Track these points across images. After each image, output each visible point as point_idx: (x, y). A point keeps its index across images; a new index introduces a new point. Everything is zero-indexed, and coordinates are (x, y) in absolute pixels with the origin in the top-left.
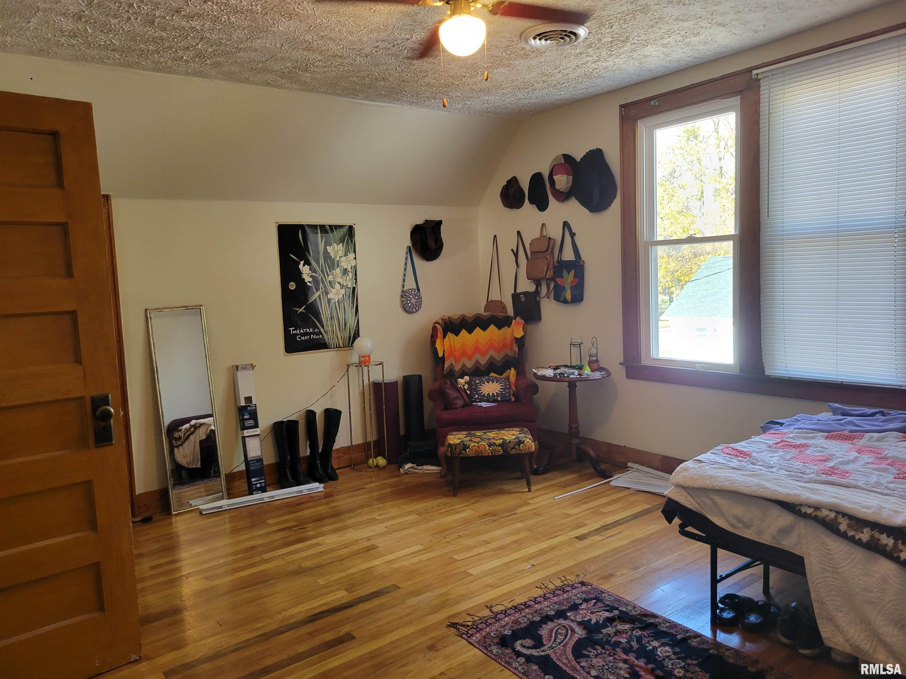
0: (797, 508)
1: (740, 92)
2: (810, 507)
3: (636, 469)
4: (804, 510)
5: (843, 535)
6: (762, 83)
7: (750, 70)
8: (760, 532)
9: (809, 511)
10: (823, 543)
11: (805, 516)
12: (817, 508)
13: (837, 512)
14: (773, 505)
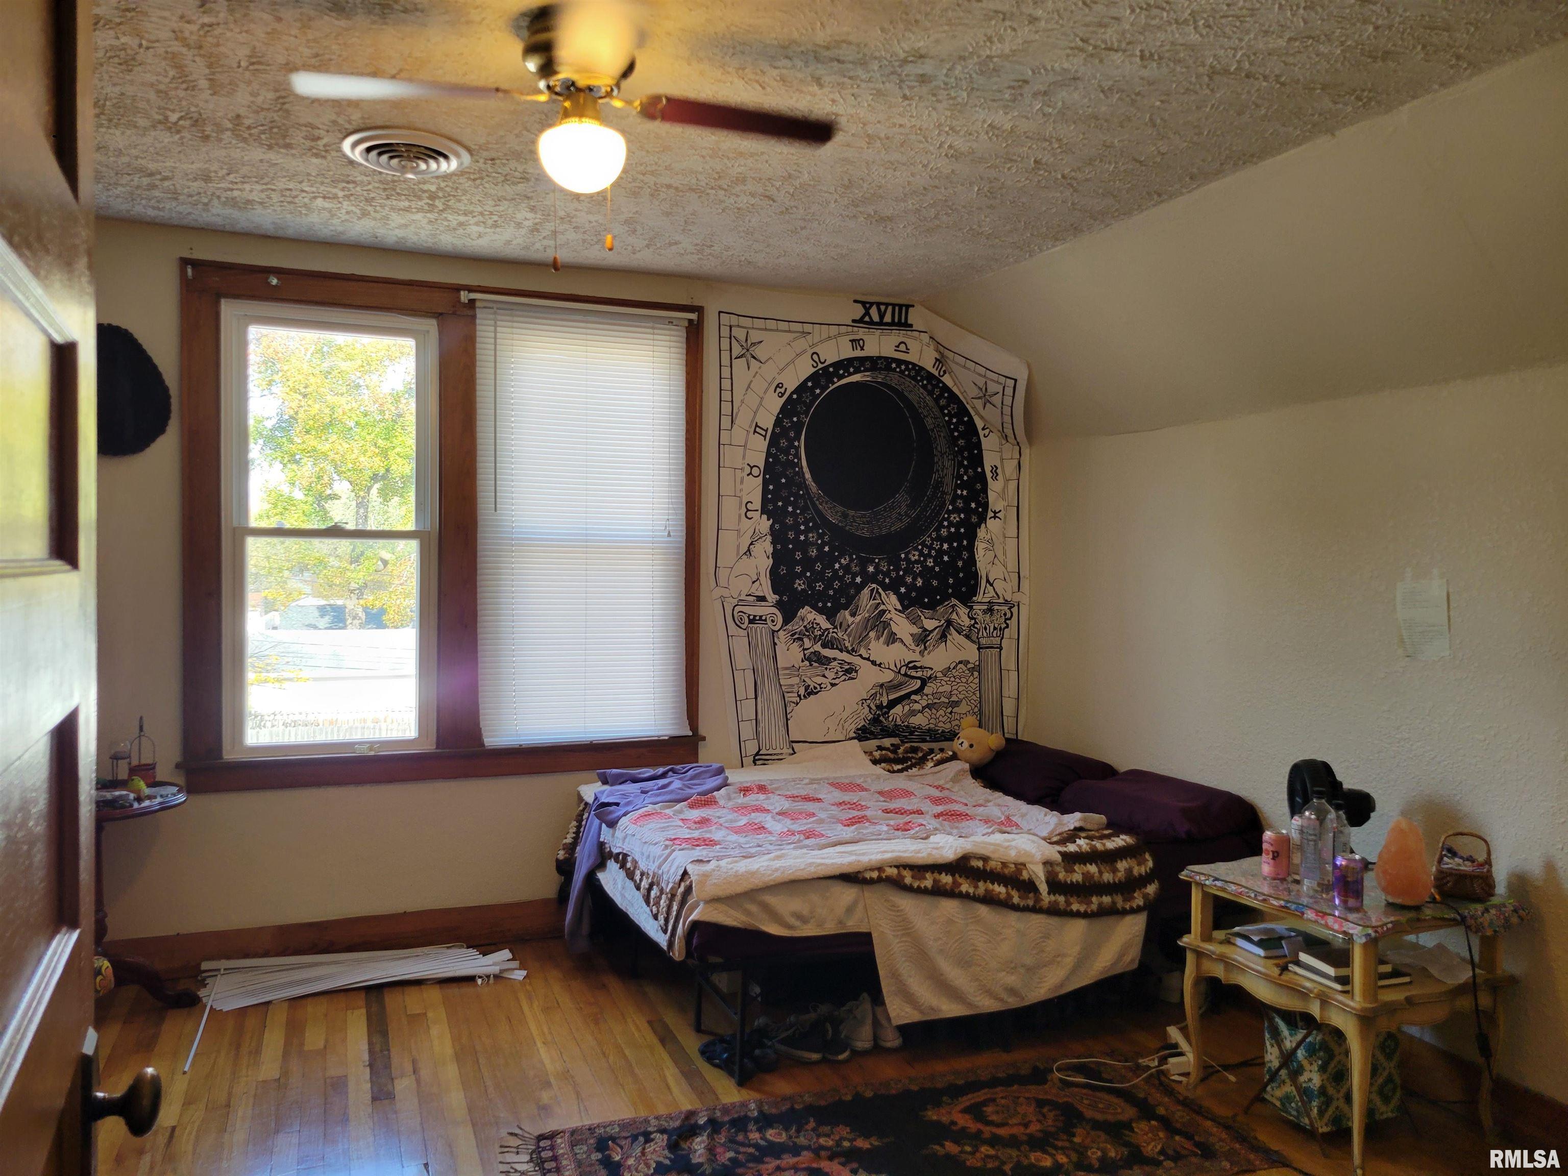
0: (860, 876)
1: (438, 316)
2: (872, 870)
3: (225, 969)
4: (868, 875)
5: (909, 889)
6: (479, 314)
7: (457, 289)
8: (820, 925)
9: (875, 875)
10: (893, 906)
11: (871, 882)
12: (880, 869)
13: (897, 867)
14: (830, 882)
